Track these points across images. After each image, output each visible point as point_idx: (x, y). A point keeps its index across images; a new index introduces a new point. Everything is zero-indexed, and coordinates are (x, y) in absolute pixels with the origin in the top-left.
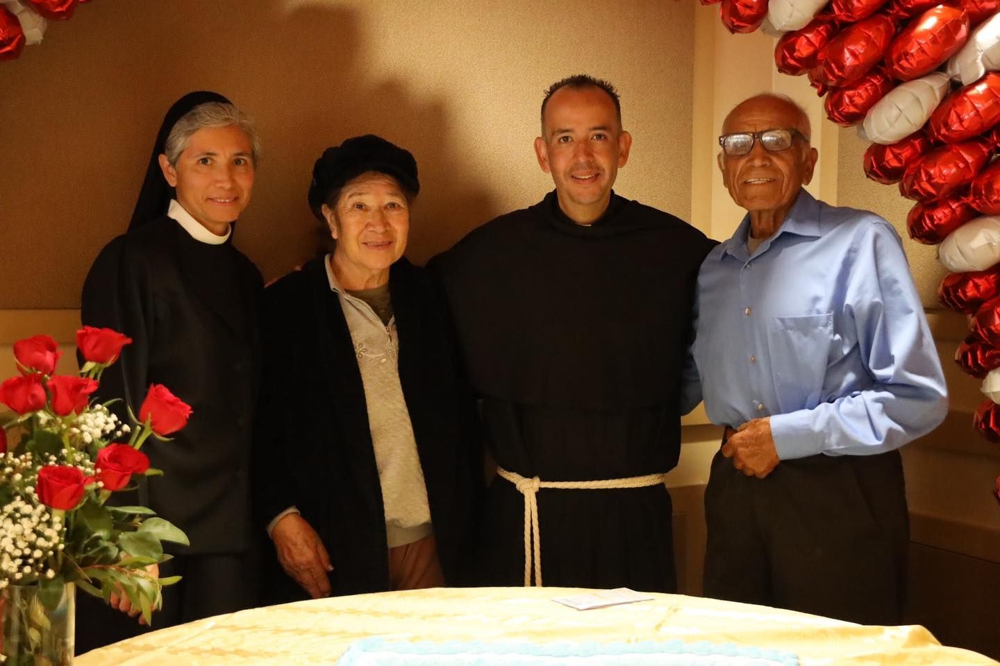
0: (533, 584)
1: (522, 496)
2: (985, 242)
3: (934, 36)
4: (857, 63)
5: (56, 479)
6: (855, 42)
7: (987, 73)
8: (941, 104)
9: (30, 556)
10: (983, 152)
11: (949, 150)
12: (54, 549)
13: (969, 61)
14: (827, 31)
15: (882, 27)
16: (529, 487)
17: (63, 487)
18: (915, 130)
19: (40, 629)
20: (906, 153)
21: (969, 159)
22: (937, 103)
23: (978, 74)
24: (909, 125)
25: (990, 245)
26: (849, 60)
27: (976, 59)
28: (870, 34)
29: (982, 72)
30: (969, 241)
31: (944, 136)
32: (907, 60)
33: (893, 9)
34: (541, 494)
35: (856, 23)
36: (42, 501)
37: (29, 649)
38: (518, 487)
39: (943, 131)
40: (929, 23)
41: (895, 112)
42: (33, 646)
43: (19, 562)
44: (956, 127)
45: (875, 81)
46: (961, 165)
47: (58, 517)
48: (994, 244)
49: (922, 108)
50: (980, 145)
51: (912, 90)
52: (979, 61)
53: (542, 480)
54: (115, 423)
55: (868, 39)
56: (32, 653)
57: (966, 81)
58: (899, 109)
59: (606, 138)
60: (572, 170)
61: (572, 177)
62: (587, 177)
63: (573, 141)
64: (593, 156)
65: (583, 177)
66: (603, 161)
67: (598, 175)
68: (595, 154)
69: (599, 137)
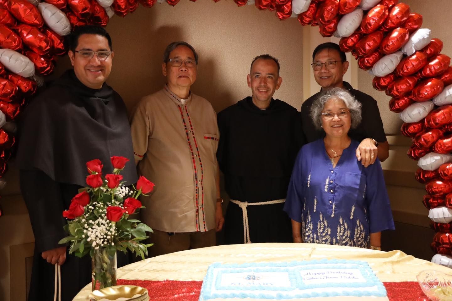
0: (247, 242)
1: (241, 209)
2: (418, 112)
3: (397, 39)
4: (370, 48)
5: (113, 211)
6: (370, 41)
7: (416, 51)
8: (400, 63)
9: (106, 238)
10: (416, 80)
11: (403, 79)
12: (114, 235)
13: (410, 47)
14: (358, 36)
15: (379, 35)
16: (244, 206)
17: (116, 214)
18: (391, 72)
19: (106, 263)
20: (387, 81)
21: (411, 83)
23: (413, 52)
24: (389, 70)
25: (419, 113)
26: (367, 48)
27: (412, 47)
28: (375, 38)
29: (414, 51)
30: (412, 112)
31: (402, 74)
32: (388, 47)
33: (382, 29)
34: (248, 208)
35: (369, 34)
36: (108, 219)
37: (103, 270)
38: (239, 206)
39: (401, 72)
40: (395, 34)
41: (384, 66)
42: (105, 269)
43: (102, 240)
44: (406, 71)
45: (376, 54)
46: (408, 85)
47: (113, 224)
48: (421, 113)
49: (393, 63)
50: (414, 77)
51: (390, 58)
52: (413, 47)
53: (249, 202)
54: (128, 190)
55: (374, 40)
56: (105, 272)
57: (409, 54)
58: (385, 65)
59: (272, 78)
60: (258, 87)
61: (258, 90)
62: (263, 91)
63: (260, 77)
64: (266, 83)
65: (262, 91)
66: (270, 86)
67: (268, 90)
68: (267, 83)
69: (269, 77)
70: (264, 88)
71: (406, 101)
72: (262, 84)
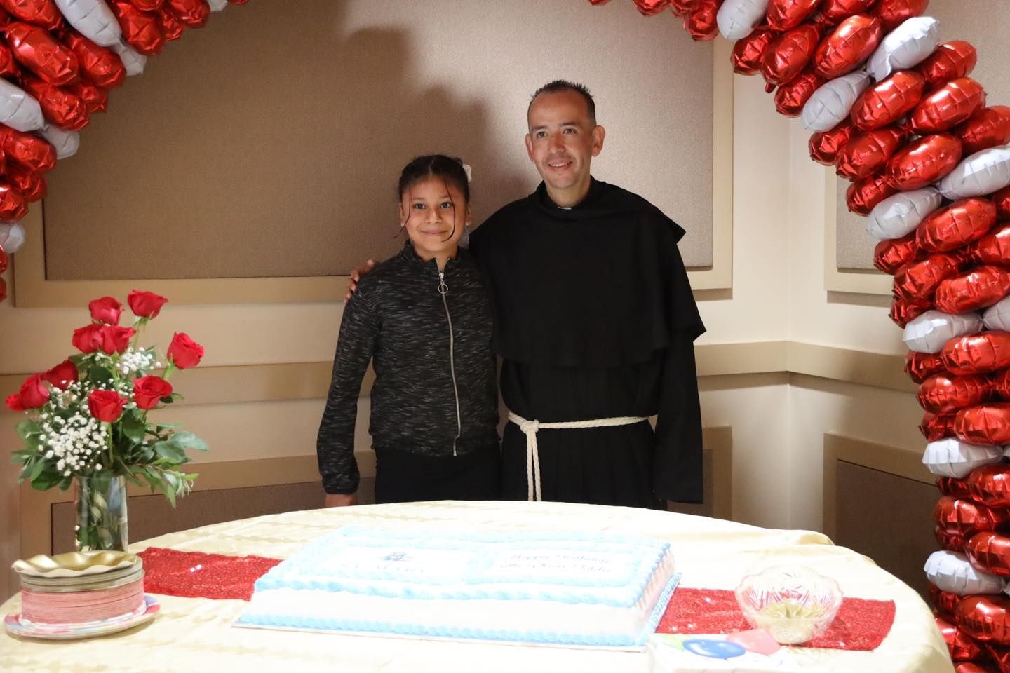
1: (524, 436)
2: (896, 214)
3: (846, 42)
4: (786, 65)
5: (102, 399)
6: (785, 49)
7: (894, 72)
8: (858, 98)
9: (84, 454)
10: (894, 138)
11: (866, 136)
12: (100, 448)
13: (881, 61)
14: (767, 36)
15: (806, 35)
16: (530, 428)
17: (106, 405)
18: (837, 121)
19: (99, 508)
20: (835, 141)
21: (882, 144)
22: (855, 97)
23: (886, 72)
24: (832, 116)
25: (899, 216)
26: (780, 64)
27: (885, 60)
28: (796, 40)
29: (889, 71)
30: (884, 213)
31: (860, 124)
32: (826, 62)
33: (819, 18)
34: (541, 434)
35: (785, 32)
36: (93, 415)
37: (94, 522)
39: (859, 121)
40: (845, 31)
41: (819, 105)
42: (96, 521)
43: (77, 457)
44: (868, 117)
45: (810, 80)
46: (874, 149)
47: (104, 426)
48: (903, 216)
49: (840, 100)
50: (892, 132)
51: (833, 87)
52: (887, 61)
53: (541, 422)
54: (150, 360)
55: (795, 46)
56: (95, 525)
57: (878, 78)
58: (822, 103)
59: (575, 132)
60: (548, 160)
61: (550, 165)
62: (560, 165)
63: (548, 135)
64: (564, 147)
65: (557, 165)
66: (574, 152)
67: (571, 162)
68: (566, 146)
69: (569, 131)
70: (561, 159)
71: (878, 187)
72: (554, 151)
